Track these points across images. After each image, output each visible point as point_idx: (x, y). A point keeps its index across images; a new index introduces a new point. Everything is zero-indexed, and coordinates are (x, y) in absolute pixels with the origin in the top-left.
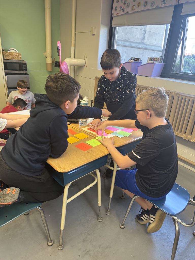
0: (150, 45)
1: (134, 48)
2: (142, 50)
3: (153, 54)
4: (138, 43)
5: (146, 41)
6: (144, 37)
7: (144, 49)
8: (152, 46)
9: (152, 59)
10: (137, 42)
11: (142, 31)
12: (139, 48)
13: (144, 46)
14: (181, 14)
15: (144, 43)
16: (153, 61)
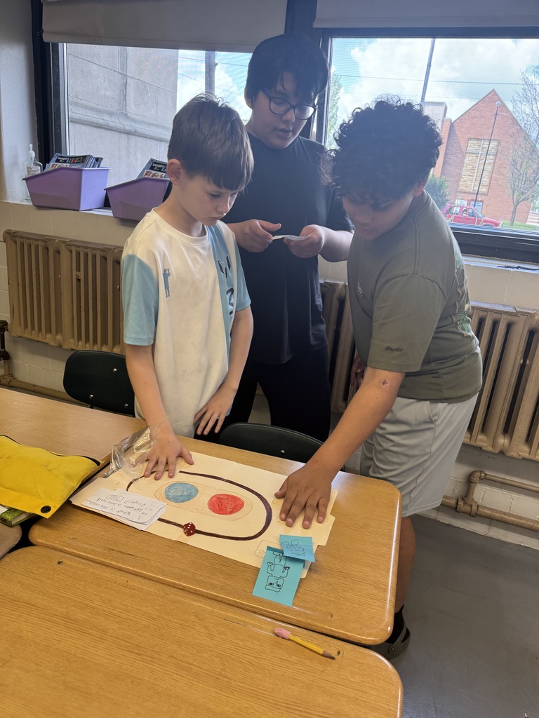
0: (143, 122)
1: (101, 128)
2: (123, 135)
3: (157, 150)
4: (111, 114)
5: (132, 108)
6: (125, 95)
7: (128, 133)
8: (150, 124)
9: (161, 166)
10: (106, 109)
11: (116, 74)
12: (114, 131)
13: (128, 125)
14: (316, 25)
15: (126, 116)
16: (164, 174)
